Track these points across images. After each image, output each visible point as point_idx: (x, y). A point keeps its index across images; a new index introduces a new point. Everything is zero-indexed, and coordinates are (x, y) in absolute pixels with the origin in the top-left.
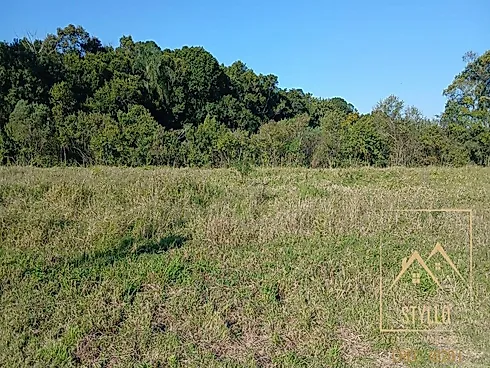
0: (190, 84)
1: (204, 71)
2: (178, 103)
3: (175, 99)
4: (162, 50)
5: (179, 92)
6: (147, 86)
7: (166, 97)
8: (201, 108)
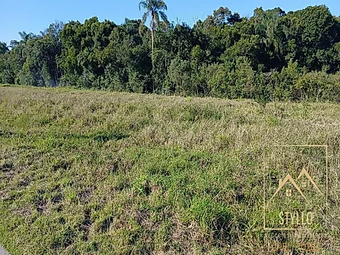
0: (303, 36)
1: (317, 25)
2: (290, 52)
3: (288, 49)
4: (286, 13)
5: (291, 43)
6: (265, 42)
7: (281, 48)
8: (311, 54)
